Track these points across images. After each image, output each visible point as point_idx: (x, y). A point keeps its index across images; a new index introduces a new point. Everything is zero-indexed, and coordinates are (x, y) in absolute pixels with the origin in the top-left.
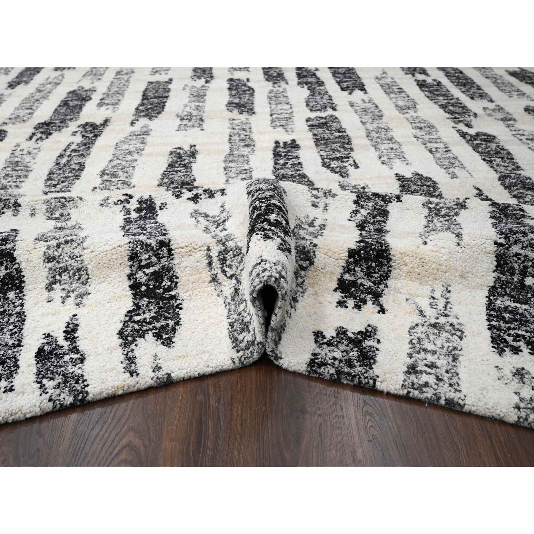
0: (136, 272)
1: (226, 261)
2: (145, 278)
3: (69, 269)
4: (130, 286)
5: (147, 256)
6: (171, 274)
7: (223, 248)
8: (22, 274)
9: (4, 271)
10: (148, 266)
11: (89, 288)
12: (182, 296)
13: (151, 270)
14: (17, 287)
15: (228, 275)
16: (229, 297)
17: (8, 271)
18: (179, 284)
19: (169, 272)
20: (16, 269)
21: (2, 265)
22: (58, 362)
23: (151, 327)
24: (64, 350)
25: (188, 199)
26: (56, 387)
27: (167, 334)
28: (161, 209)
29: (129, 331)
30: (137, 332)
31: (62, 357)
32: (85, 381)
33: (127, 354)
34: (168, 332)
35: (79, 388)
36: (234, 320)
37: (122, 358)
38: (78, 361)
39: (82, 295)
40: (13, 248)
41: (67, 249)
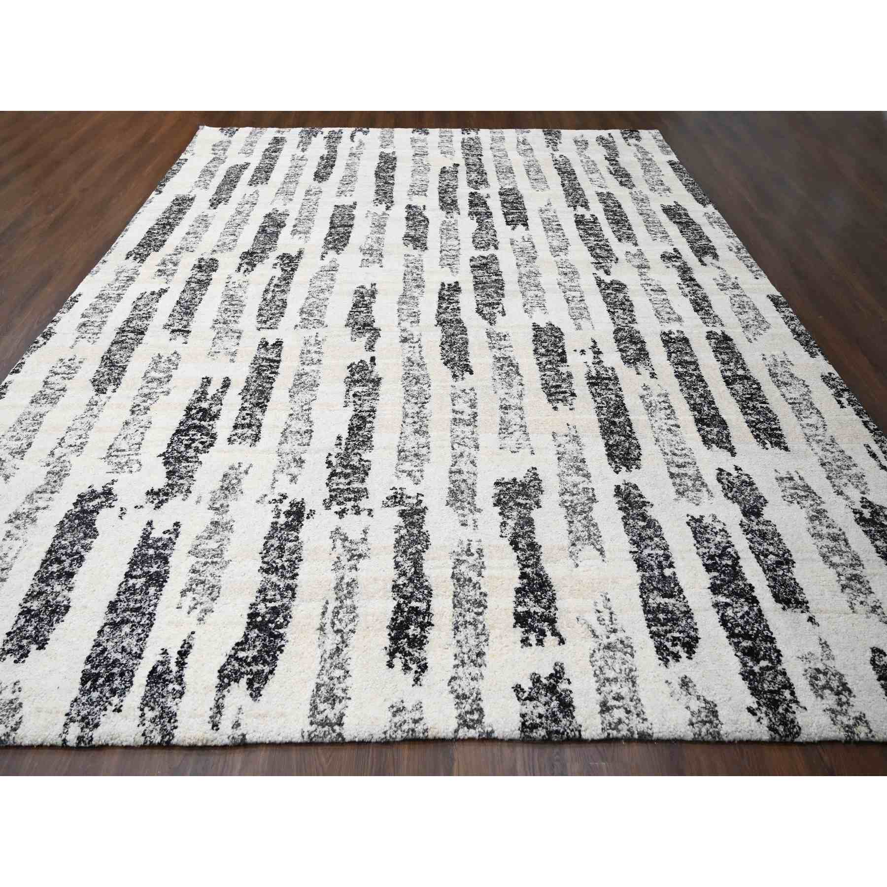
0: (259, 603)
1: (338, 614)
2: (265, 610)
3: (206, 582)
4: (249, 615)
5: (273, 593)
6: (286, 613)
7: (340, 605)
8: (168, 575)
9: (156, 569)
10: (272, 601)
11: (215, 606)
12: (288, 637)
13: (272, 605)
14: (159, 584)
15: (335, 629)
16: (328, 652)
17: (159, 570)
18: (290, 624)
19: (287, 611)
20: (165, 570)
21: (156, 563)
22: (162, 690)
23: (249, 670)
24: (171, 677)
25: (336, 512)
26: (153, 721)
27: (259, 683)
28: (308, 518)
29: (229, 670)
30: (236, 674)
31: (167, 685)
32: (176, 721)
33: (217, 701)
34: (259, 680)
35: (169, 728)
36: (322, 682)
37: (212, 704)
38: (178, 695)
39: (207, 611)
40: (170, 554)
41: (211, 569)
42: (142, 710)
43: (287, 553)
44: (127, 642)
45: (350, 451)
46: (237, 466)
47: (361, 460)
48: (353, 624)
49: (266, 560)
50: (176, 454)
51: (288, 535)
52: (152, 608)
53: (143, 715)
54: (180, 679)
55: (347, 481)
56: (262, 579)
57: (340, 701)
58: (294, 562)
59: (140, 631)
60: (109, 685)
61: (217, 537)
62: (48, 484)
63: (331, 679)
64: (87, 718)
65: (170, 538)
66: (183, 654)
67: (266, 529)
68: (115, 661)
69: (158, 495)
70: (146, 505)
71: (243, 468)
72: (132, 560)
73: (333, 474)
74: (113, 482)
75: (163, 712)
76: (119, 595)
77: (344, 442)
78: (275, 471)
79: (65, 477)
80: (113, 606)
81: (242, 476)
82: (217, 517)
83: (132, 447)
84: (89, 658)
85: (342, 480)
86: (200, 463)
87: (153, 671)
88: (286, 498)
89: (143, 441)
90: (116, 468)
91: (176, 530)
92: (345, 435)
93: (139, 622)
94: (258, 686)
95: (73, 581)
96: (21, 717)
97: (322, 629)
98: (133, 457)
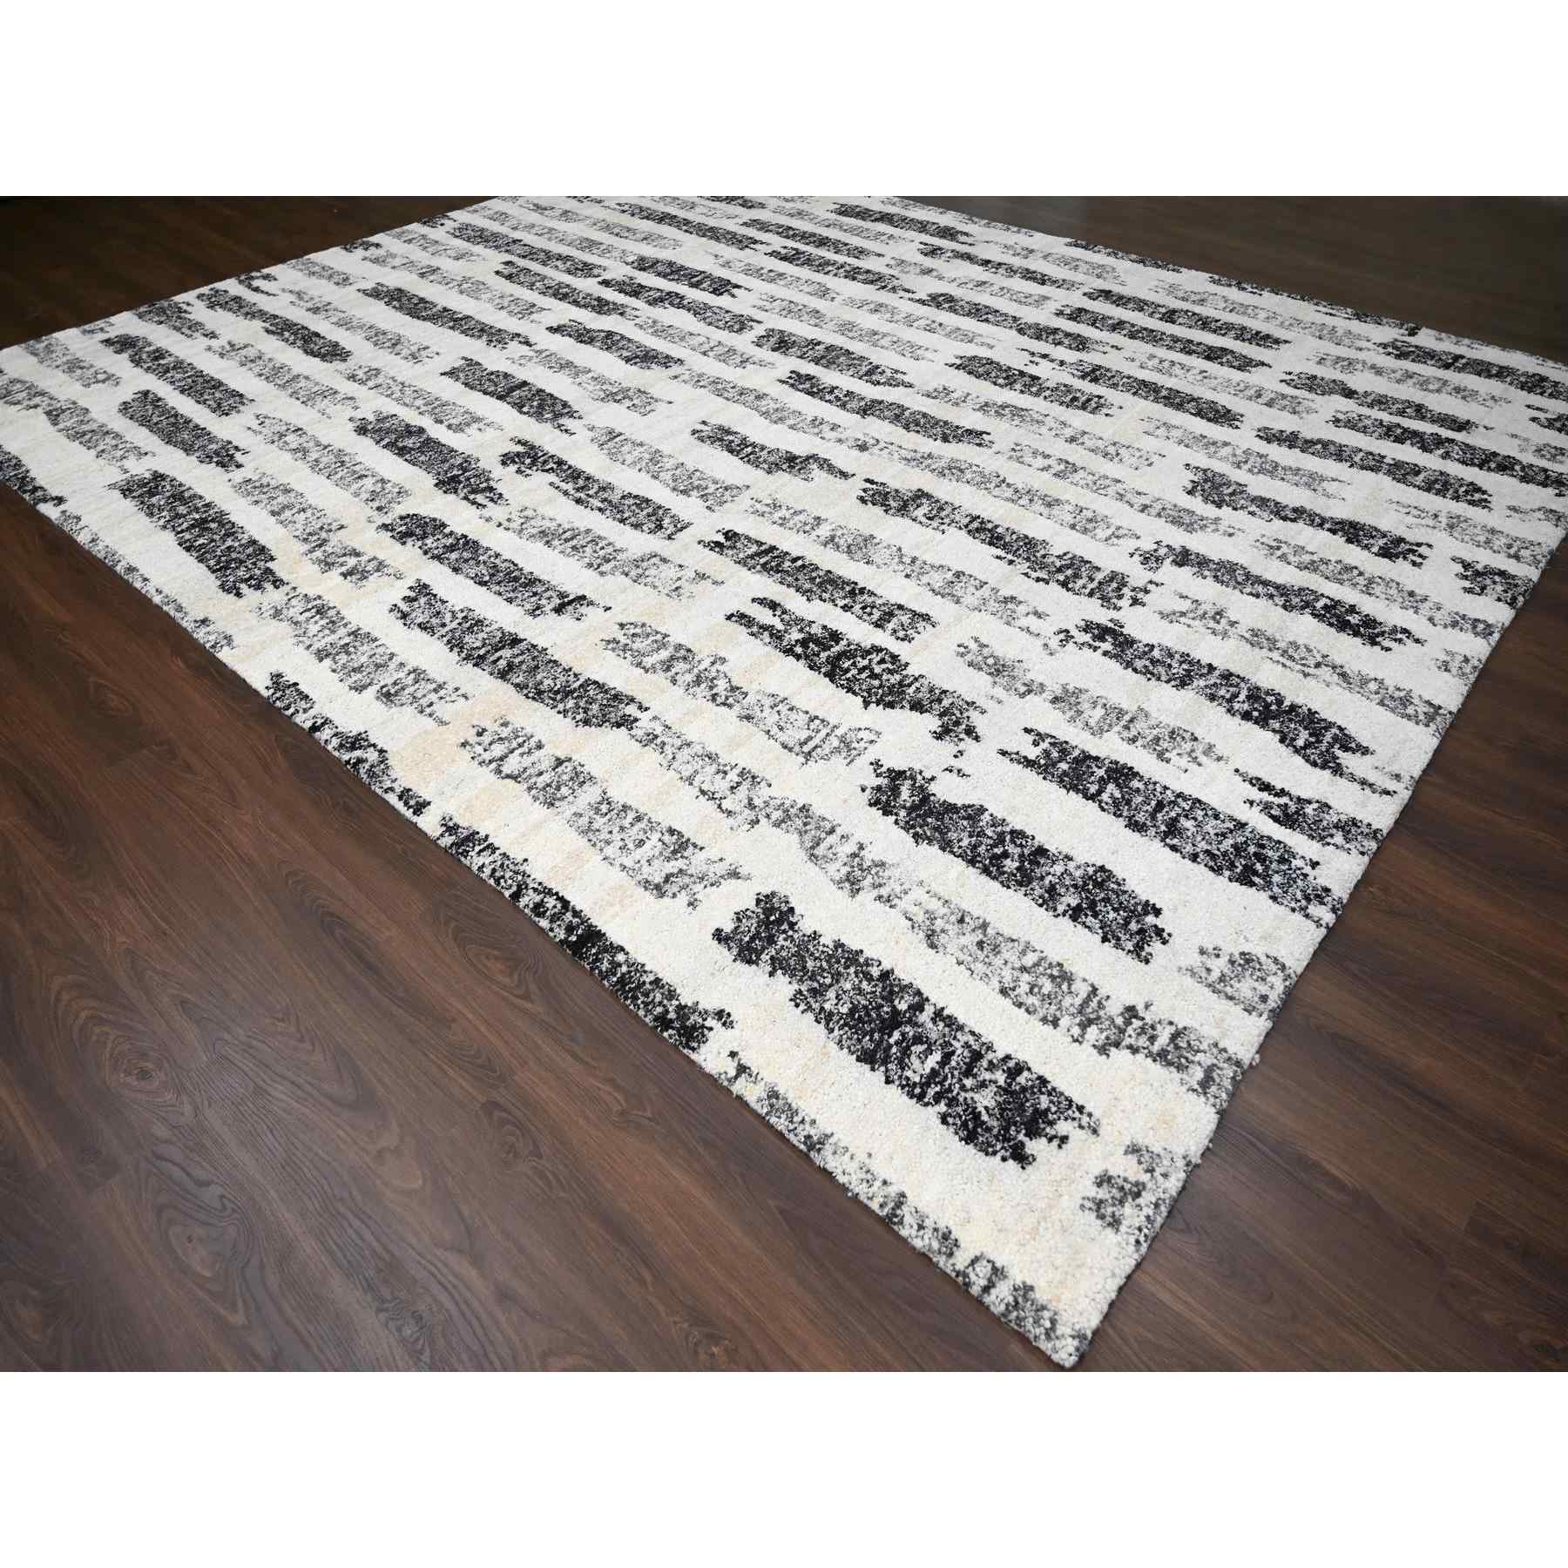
0: (1231, 706)
1: (1293, 657)
2: (1246, 705)
3: (1161, 736)
4: (1242, 719)
5: (1224, 691)
6: (1263, 691)
7: (1280, 651)
8: (1121, 763)
9: (1101, 770)
10: (1235, 696)
11: (1207, 741)
12: (1299, 701)
13: (1242, 697)
14: (1131, 775)
15: (1312, 666)
16: (1341, 682)
17: (1104, 768)
18: (1281, 694)
19: (1260, 690)
20: (1110, 763)
21: (1091, 767)
22: (1309, 819)
23: (1327, 744)
24: (1293, 806)
25: (1131, 606)
26: (1347, 840)
27: (1350, 743)
28: (1122, 627)
29: (1317, 758)
30: (1325, 756)
31: (1304, 813)
32: (1361, 822)
33: (1355, 780)
34: (1347, 741)
35: (1367, 831)
36: (1378, 700)
37: (1357, 786)
38: (1326, 809)
39: (1209, 749)
40: (1083, 752)
41: (1139, 726)
42: (1328, 844)
43: (1169, 661)
44: (1211, 829)
45: (1033, 559)
46: (962, 650)
47: (1059, 557)
48: (1315, 652)
49: (1163, 678)
50: (880, 691)
51: (1136, 650)
52: (1168, 792)
53: (1337, 847)
54: (1302, 801)
55: (1085, 579)
56: (1193, 692)
57: (1411, 697)
58: (1186, 660)
59: (1200, 813)
60: (1271, 862)
61: (1086, 705)
62: (802, 833)
63: (1377, 693)
64: (1309, 894)
65: (1050, 743)
66: (1266, 787)
67: (1113, 665)
68: (1235, 846)
69: (951, 730)
70: (962, 746)
71: (973, 646)
72: (1065, 787)
73: (1064, 584)
74: (877, 764)
75: (1343, 828)
76: (1120, 816)
77: (1010, 557)
78: (1008, 623)
79: (808, 811)
80: (1136, 826)
81: (986, 652)
82: (1044, 695)
83: (812, 727)
84: (1212, 869)
85: (1080, 583)
86: (922, 676)
87: (1275, 819)
88: (1067, 631)
89: (813, 713)
90: (844, 754)
91: (1039, 734)
92: (1000, 552)
93: (1184, 810)
94: (1353, 745)
95: (1055, 852)
96: (1268, 957)
97: (1306, 675)
98: (839, 732)
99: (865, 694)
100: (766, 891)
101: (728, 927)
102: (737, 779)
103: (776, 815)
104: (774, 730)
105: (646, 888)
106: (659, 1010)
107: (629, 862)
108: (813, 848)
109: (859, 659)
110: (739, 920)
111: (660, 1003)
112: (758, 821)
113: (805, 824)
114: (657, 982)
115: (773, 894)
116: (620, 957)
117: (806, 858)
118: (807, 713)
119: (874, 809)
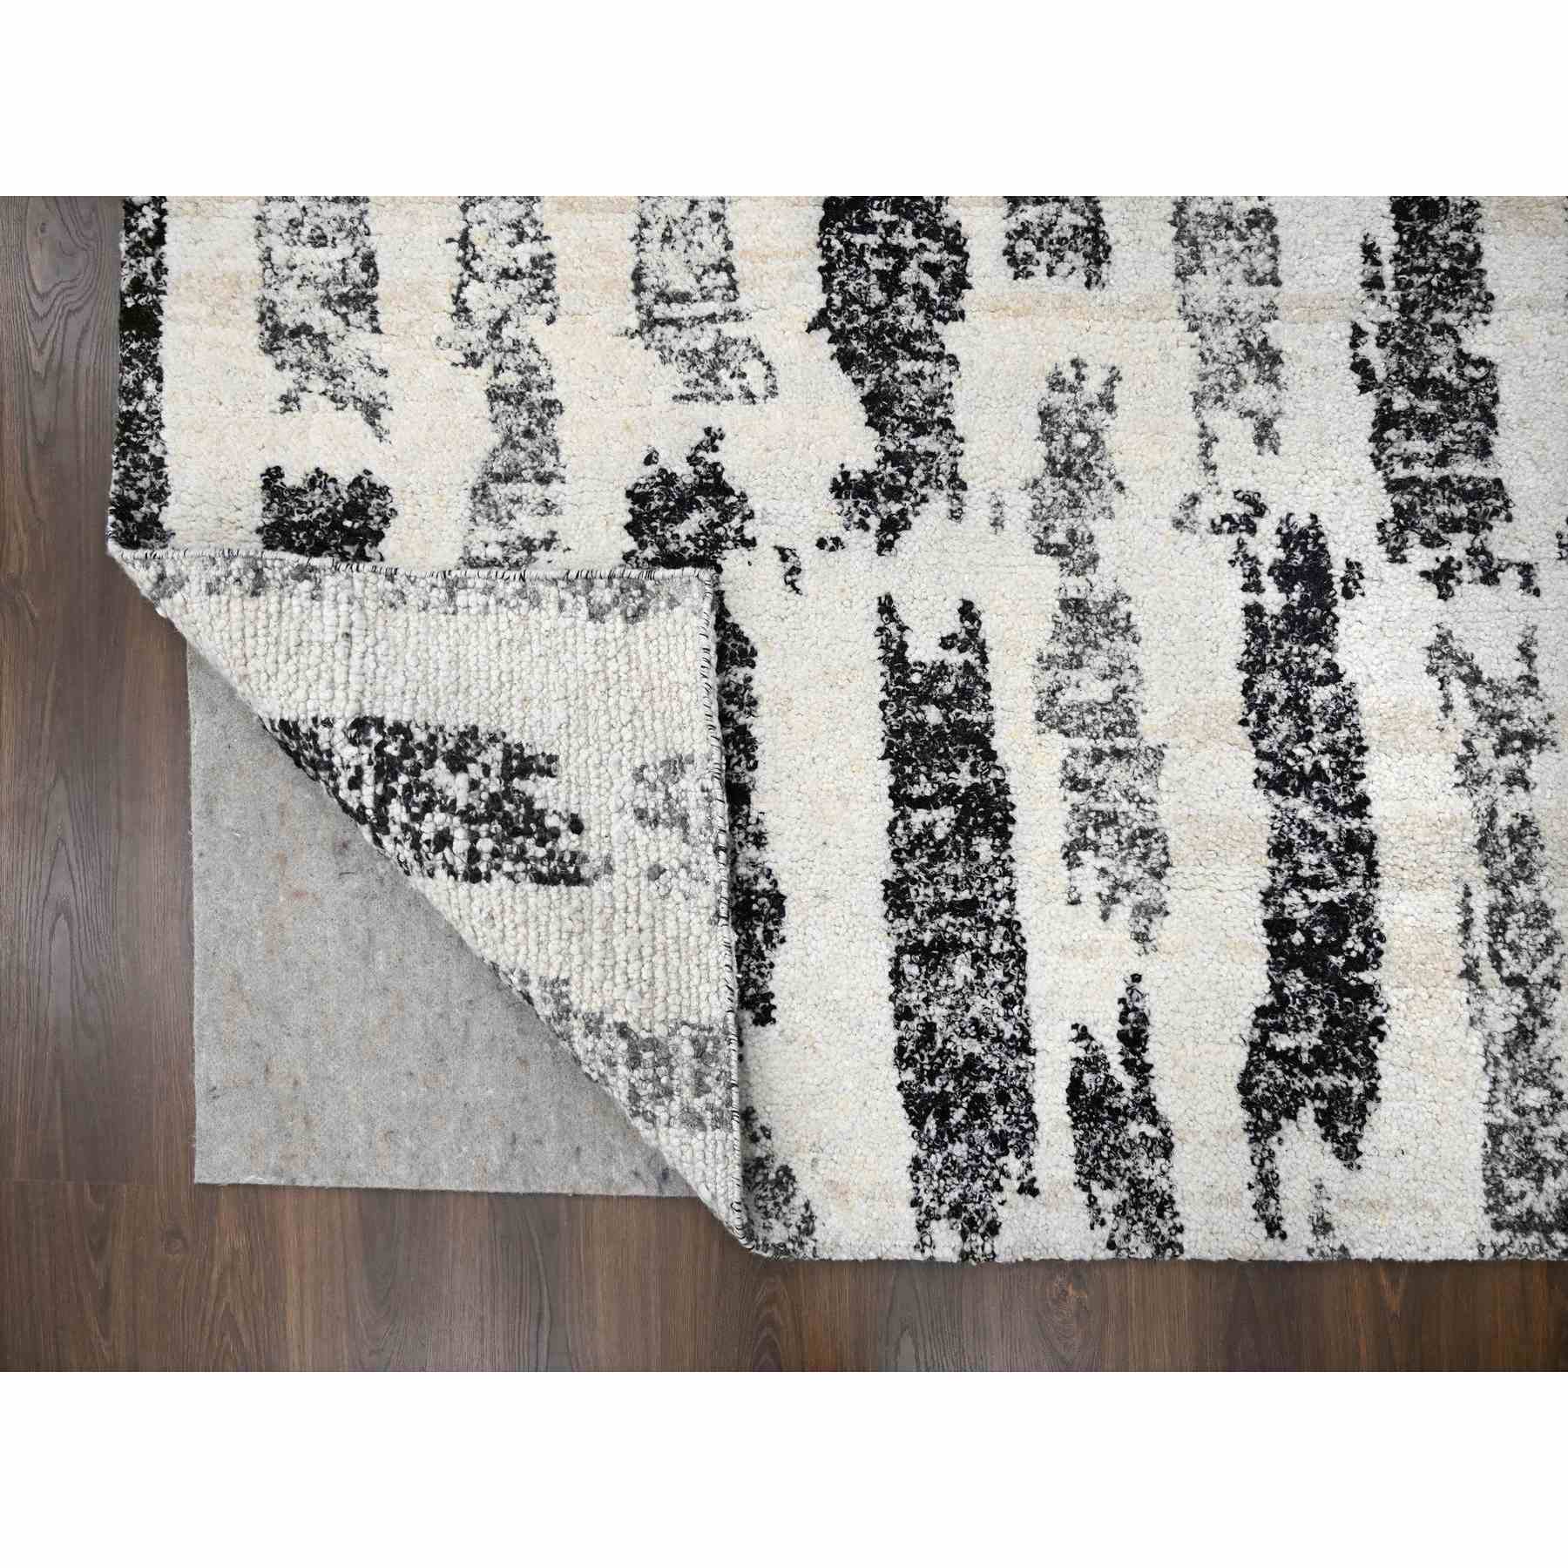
0: (1285, 890)
1: (1505, 930)
2: (1306, 913)
3: (1121, 821)
4: (1266, 924)
5: (1314, 859)
6: (1367, 923)
7: (1503, 901)
8: (1009, 798)
9: (969, 778)
10: (1317, 883)
11: (1168, 896)
12: (1389, 994)
13: (1322, 896)
14: (996, 828)
15: (1506, 973)
16: (1500, 1040)
17: (978, 780)
18: (1384, 956)
19: (1365, 917)
20: (996, 782)
21: (964, 758)
22: (1117, 1137)
23: (1312, 1086)
24: (1124, 1101)
25: (1424, 574)
26: (1120, 1211)
27: (1347, 1122)
28: (1348, 594)
29: (1264, 1085)
30: (1282, 1095)
31: (1124, 1124)
32: (1176, 1214)
33: (1261, 1166)
34: (1348, 1115)
35: (1165, 1231)
36: (1501, 1121)
37: (1251, 1173)
38: (1159, 1150)
39: (1151, 911)
40: (988, 725)
41: (1118, 773)
42: (1086, 1188)
43: (1319, 726)
44: (979, 1007)
45: (1417, 315)
46: (1069, 375)
47: (1462, 358)
48: (1550, 960)
49: (1264, 744)
50: (864, 319)
51: (1304, 656)
52: (1004, 904)
53: (1092, 1201)
54: (1147, 1108)
55: (1433, 448)
56: (1270, 810)
57: (1556, 1174)
58: (1346, 754)
59: (999, 975)
60: (982, 1127)
61: (1100, 661)
62: (509, 441)
63: (1521, 1111)
64: (966, 1210)
65: (967, 663)
66: (1134, 1037)
67: (1233, 640)
68: (971, 1060)
69: (872, 496)
70: (852, 537)
71: (1093, 386)
72: (890, 745)
73: (1385, 419)
74: (713, 438)
75: (1139, 1193)
76: (900, 862)
77: (1388, 271)
78: (1198, 399)
79: (551, 415)
80: (896, 896)
81: (1098, 417)
82: (1072, 581)
83: (706, 281)
84: (900, 1050)
85: (1419, 445)
86: (953, 361)
87: (1075, 1088)
88: (1260, 510)
89: (734, 257)
90: (694, 375)
91: (972, 634)
92: (1388, 243)
93: (987, 948)
94: (1344, 1129)
95: (754, 814)
96: (807, 1206)
97: (1470, 973)
98: (730, 329)
99: (837, 300)
100: (379, 478)
101: (292, 479)
102: (524, 263)
103: (510, 379)
104: (655, 232)
105: (262, 320)
106: (133, 496)
107: (280, 254)
108: (497, 478)
109: (909, 227)
110: (312, 483)
111: (140, 491)
112: (477, 364)
113: (528, 434)
114: (159, 463)
115: (384, 491)
116: (150, 386)
117: (469, 485)
118: (729, 246)
119: (628, 504)
